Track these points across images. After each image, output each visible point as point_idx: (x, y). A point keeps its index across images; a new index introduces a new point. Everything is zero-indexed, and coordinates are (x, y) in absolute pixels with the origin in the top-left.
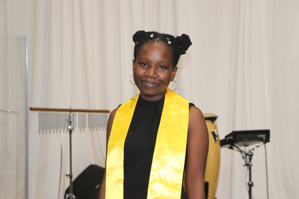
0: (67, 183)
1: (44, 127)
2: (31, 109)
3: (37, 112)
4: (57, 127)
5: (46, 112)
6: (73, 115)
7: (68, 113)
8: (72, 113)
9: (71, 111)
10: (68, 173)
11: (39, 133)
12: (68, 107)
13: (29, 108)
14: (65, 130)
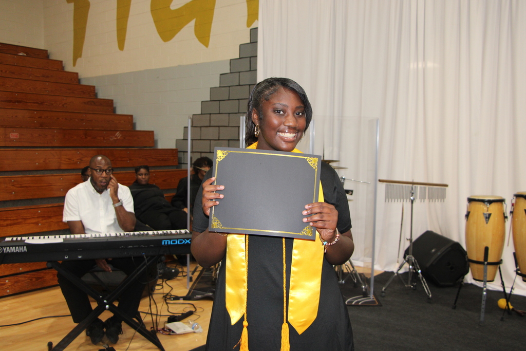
0: (407, 244)
1: (389, 197)
2: (380, 181)
3: (385, 184)
4: (401, 197)
5: (391, 184)
6: (415, 187)
7: (411, 185)
8: (414, 185)
9: (413, 183)
10: (409, 237)
11: (385, 201)
12: (410, 180)
13: (378, 180)
14: (408, 200)
